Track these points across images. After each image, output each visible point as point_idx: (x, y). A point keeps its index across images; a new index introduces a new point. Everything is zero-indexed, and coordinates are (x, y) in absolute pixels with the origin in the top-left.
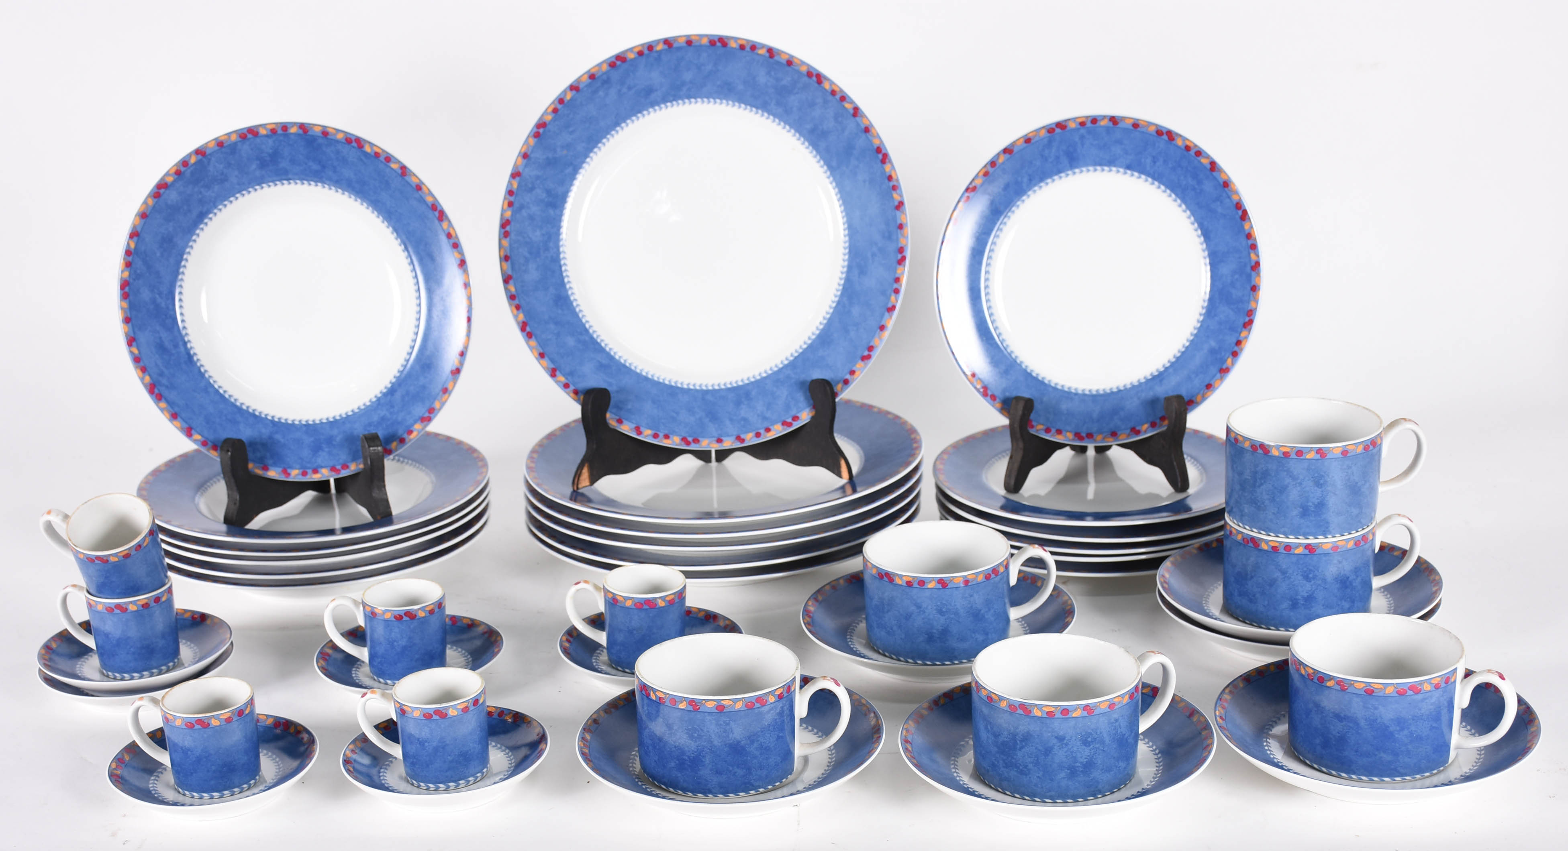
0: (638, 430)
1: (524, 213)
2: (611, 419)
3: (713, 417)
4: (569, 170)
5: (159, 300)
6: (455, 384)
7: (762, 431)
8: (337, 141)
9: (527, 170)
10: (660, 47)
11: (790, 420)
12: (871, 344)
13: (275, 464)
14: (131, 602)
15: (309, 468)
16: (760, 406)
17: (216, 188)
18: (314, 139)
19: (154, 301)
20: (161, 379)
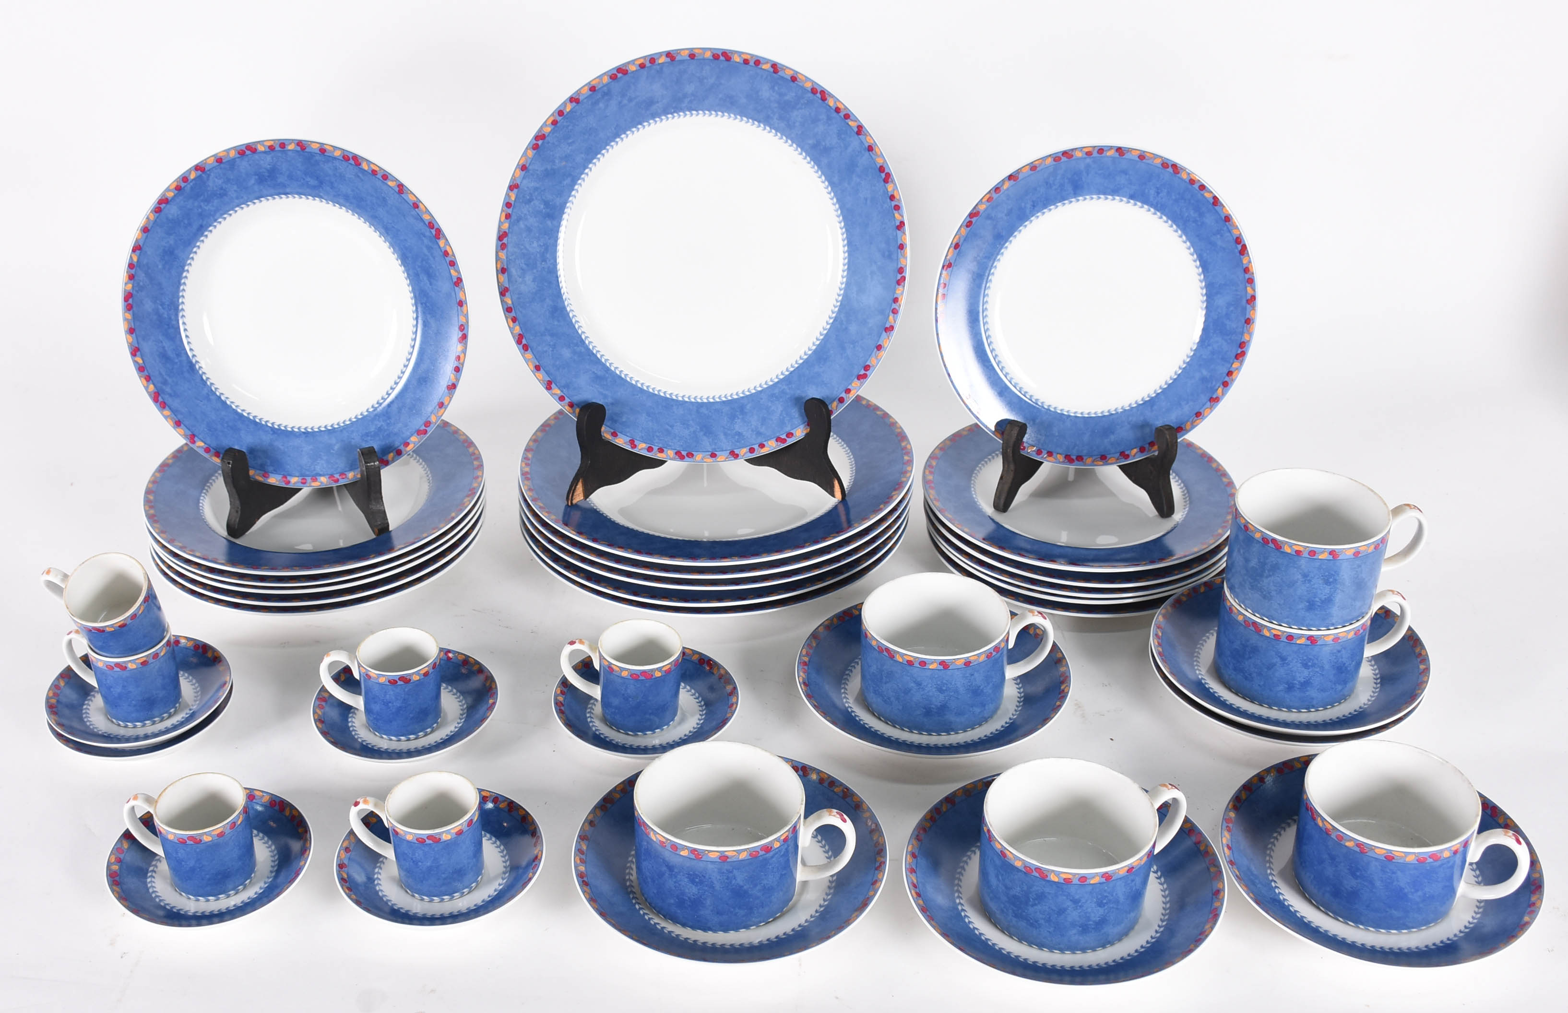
0: (632, 443)
1: (522, 225)
2: (606, 433)
3: (707, 430)
4: (567, 181)
5: (161, 311)
6: (451, 399)
7: (756, 447)
8: (335, 158)
9: (525, 182)
10: (662, 60)
11: (784, 437)
12: (868, 363)
13: (275, 471)
14: (130, 661)
15: (308, 476)
16: (754, 421)
17: (216, 202)
18: (312, 155)
19: (157, 312)
20: (164, 387)
